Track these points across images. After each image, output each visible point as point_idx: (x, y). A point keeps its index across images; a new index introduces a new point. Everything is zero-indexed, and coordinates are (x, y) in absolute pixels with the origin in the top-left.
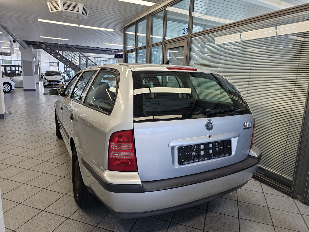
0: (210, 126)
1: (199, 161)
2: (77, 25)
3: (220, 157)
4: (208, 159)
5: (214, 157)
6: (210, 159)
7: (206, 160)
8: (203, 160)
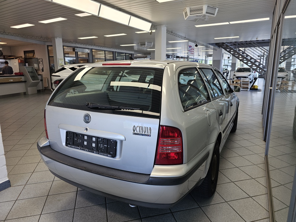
0: (87, 119)
1: (80, 149)
2: (231, 23)
3: (100, 154)
4: (88, 151)
5: (94, 152)
6: (90, 152)
7: (87, 151)
8: (84, 150)
